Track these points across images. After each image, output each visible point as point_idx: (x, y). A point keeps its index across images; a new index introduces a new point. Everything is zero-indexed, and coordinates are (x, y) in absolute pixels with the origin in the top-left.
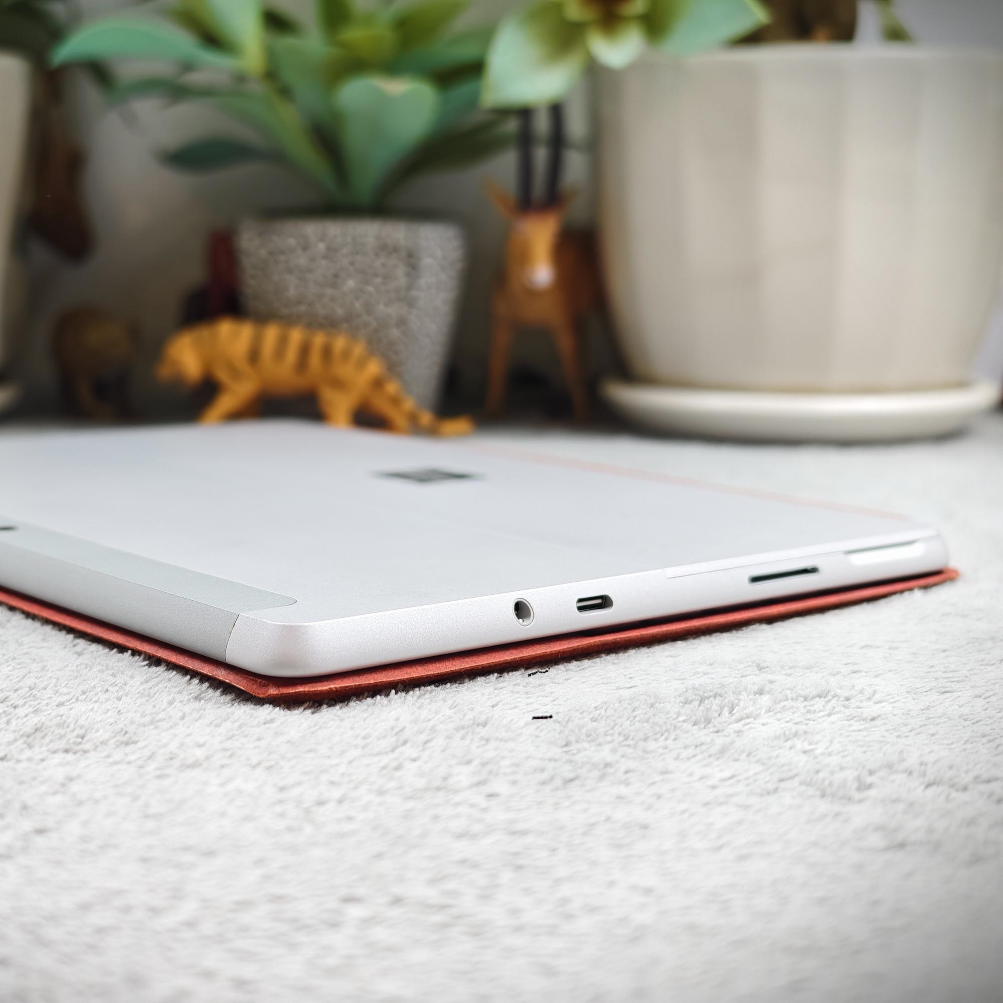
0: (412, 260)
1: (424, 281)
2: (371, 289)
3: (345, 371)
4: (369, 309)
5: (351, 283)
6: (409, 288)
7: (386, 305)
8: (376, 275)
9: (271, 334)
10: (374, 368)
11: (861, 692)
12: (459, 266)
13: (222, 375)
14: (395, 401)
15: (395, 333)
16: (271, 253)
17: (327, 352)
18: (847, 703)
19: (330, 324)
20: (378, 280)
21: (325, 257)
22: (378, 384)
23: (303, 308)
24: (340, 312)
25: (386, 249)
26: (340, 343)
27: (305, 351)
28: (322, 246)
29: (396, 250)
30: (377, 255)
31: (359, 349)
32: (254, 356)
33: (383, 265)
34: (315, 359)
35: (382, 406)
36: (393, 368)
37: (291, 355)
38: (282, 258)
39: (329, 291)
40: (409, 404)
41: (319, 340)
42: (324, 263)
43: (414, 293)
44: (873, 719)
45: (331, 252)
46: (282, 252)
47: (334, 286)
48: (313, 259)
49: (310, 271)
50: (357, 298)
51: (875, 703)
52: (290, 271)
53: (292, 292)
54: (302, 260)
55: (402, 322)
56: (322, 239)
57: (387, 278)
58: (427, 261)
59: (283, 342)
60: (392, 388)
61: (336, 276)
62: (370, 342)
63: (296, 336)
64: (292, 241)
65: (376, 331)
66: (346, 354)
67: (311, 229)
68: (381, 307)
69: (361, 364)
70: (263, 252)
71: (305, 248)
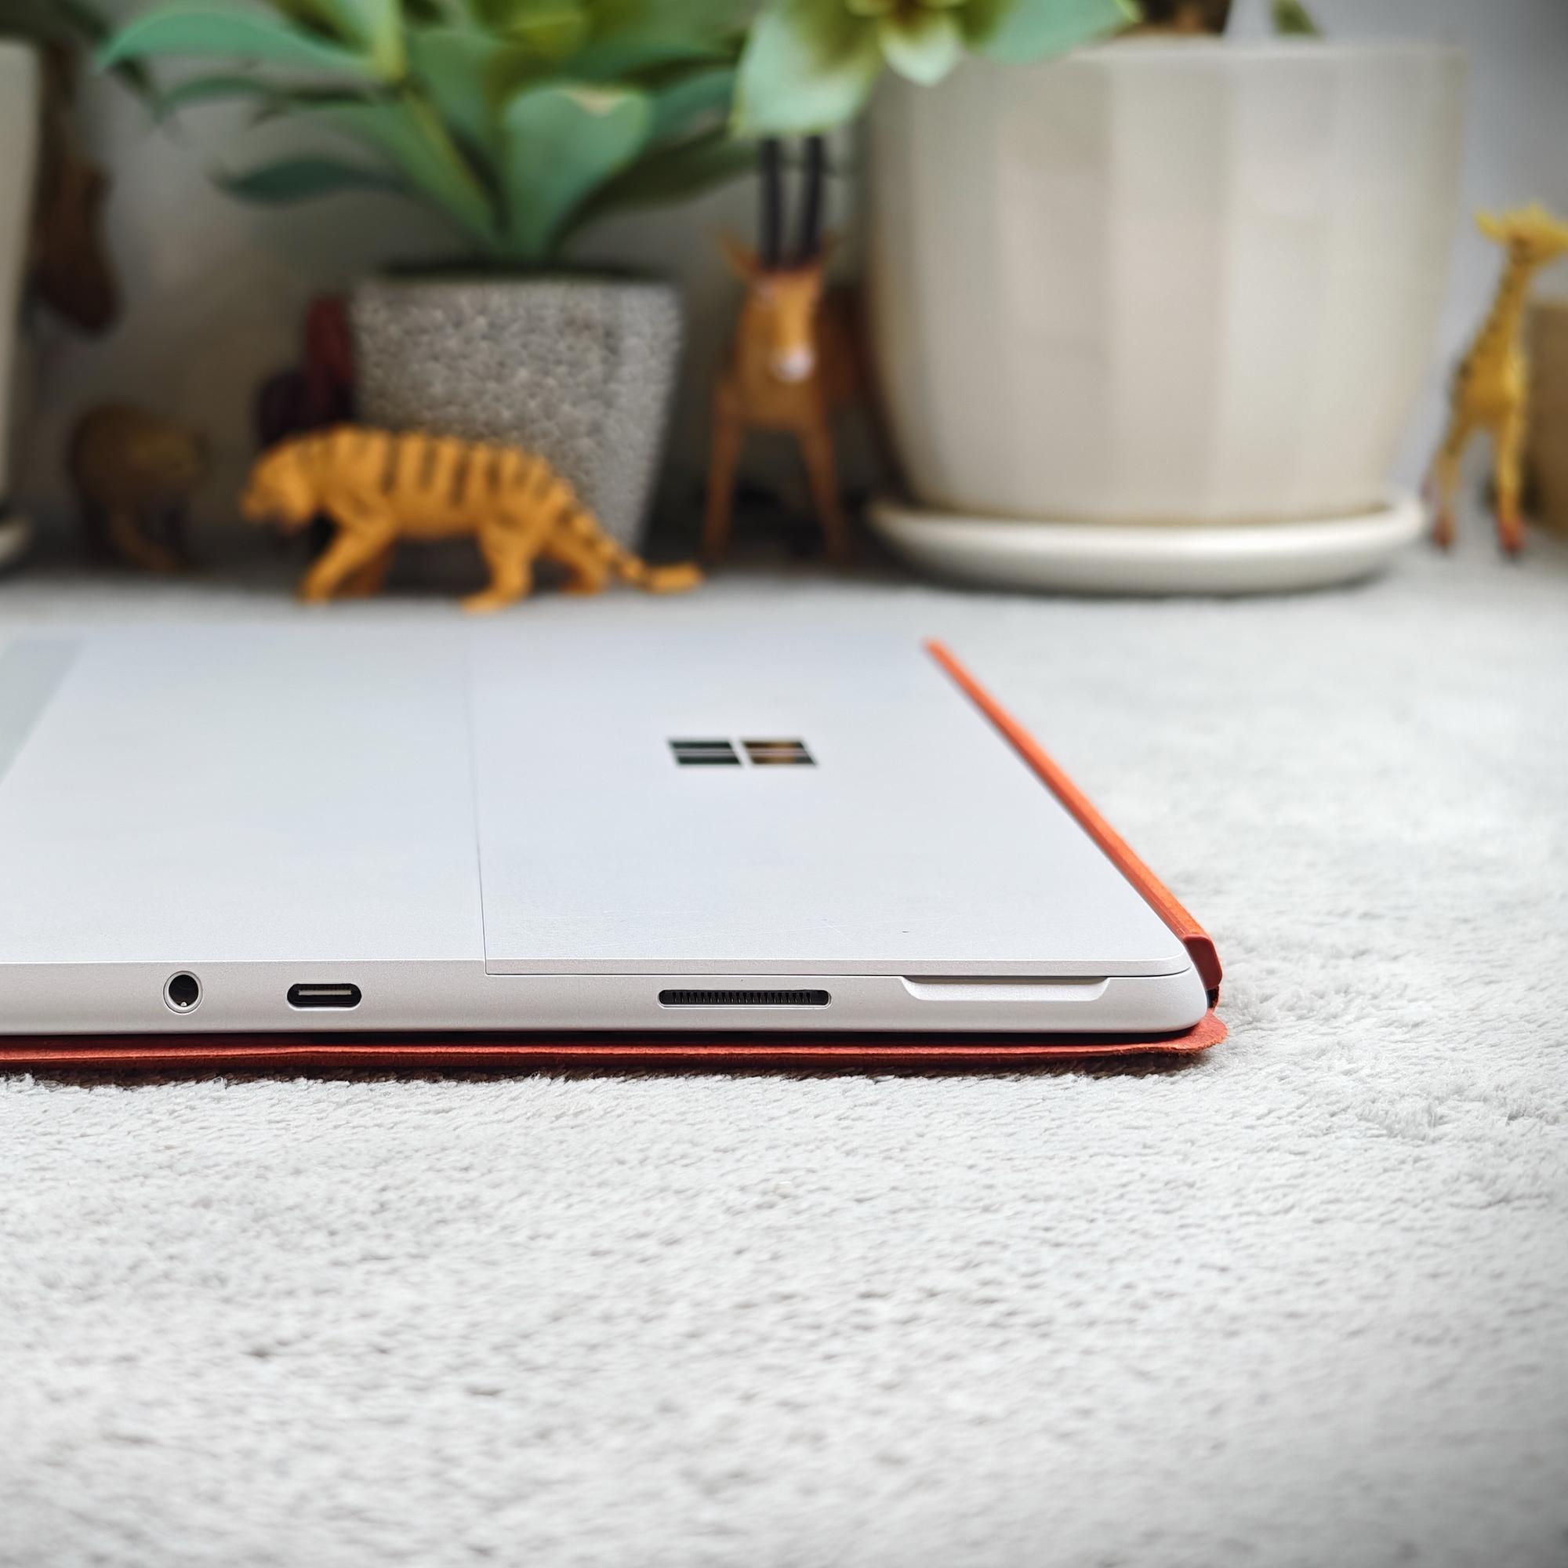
0: (610, 340)
1: (626, 371)
2: (551, 382)
3: (519, 502)
4: (549, 411)
5: (523, 374)
6: (607, 378)
7: (575, 404)
8: (559, 362)
9: (413, 449)
10: (560, 496)
11: (1388, 986)
12: (675, 346)
13: (341, 509)
14: (590, 543)
15: (585, 444)
16: (408, 332)
17: (493, 476)
18: (1376, 1002)
19: (493, 433)
20: (562, 370)
21: (484, 337)
22: (564, 519)
23: (453, 410)
24: (506, 415)
25: (575, 325)
26: (511, 462)
27: (461, 474)
28: (481, 322)
29: (588, 326)
30: (561, 333)
31: (538, 470)
32: (388, 482)
33: (571, 348)
34: (476, 486)
35: (571, 551)
36: (584, 495)
37: (442, 480)
38: (425, 338)
39: (492, 385)
40: (609, 548)
41: (481, 457)
42: (484, 345)
43: (613, 386)
44: (1416, 1025)
45: (494, 331)
46: (424, 331)
47: (499, 379)
48: (468, 341)
49: (465, 357)
50: (532, 396)
51: (1411, 1001)
52: (435, 358)
53: (438, 389)
54: (453, 343)
55: (596, 429)
56: (483, 311)
57: (575, 365)
58: (631, 342)
59: (429, 460)
60: (584, 524)
61: (502, 364)
62: (550, 457)
63: (449, 452)
64: (439, 315)
65: (560, 442)
66: (521, 479)
67: (465, 296)
68: (566, 408)
69: (542, 492)
70: (394, 330)
71: (458, 325)
